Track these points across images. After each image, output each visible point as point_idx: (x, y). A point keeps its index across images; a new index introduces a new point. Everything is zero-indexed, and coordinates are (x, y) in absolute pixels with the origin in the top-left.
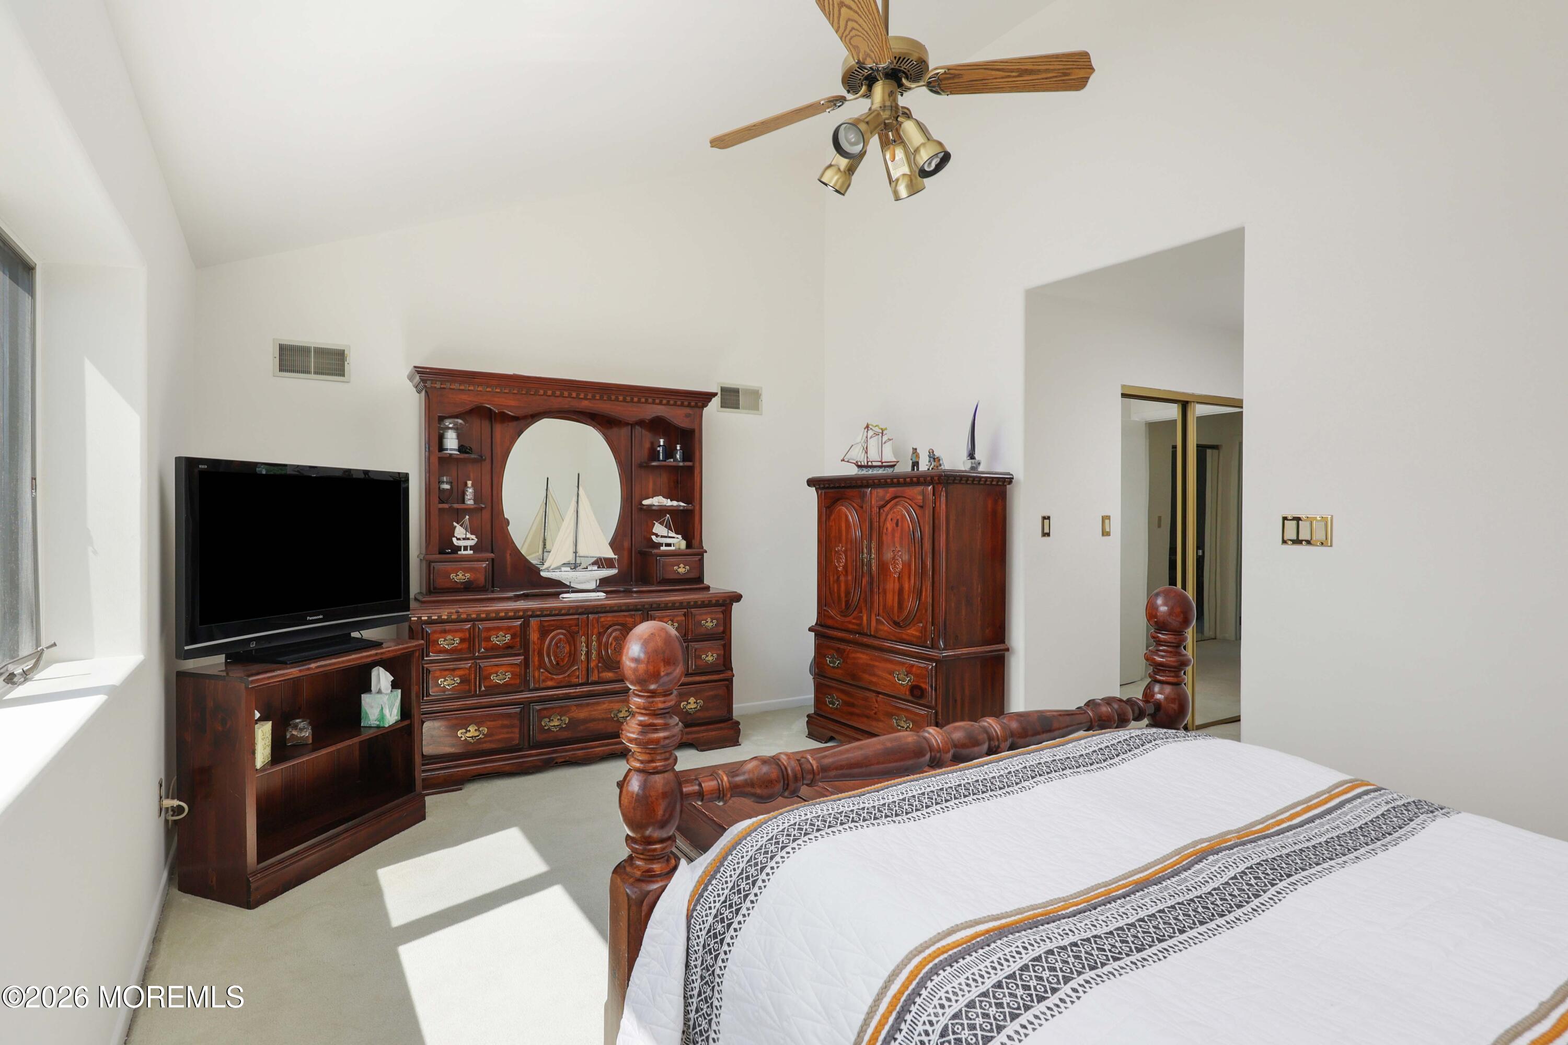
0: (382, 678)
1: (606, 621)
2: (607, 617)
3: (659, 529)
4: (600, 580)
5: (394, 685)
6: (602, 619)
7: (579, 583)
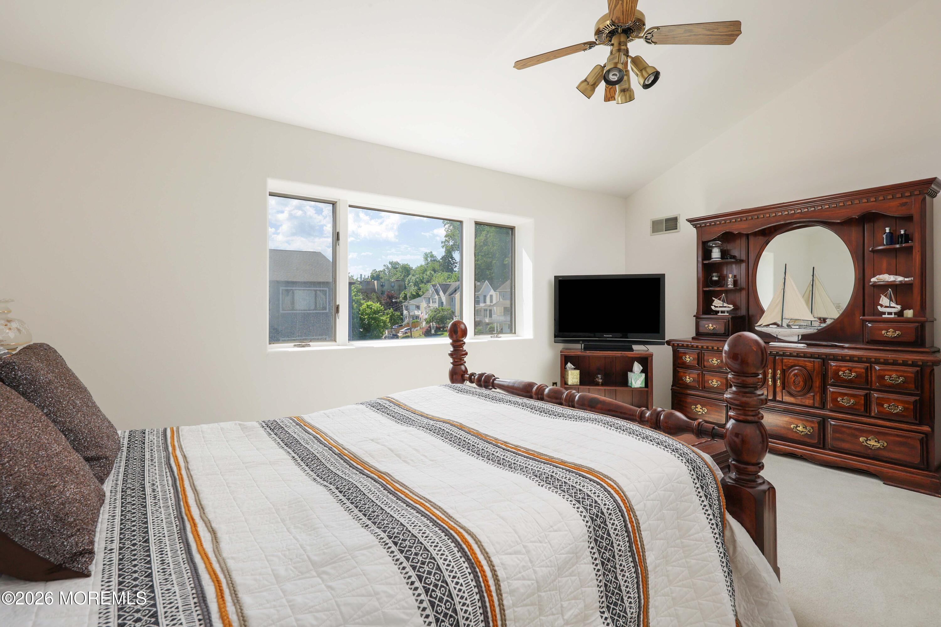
0: (637, 367)
1: (789, 362)
2: (790, 359)
3: (884, 300)
4: (802, 335)
5: (642, 372)
6: (785, 361)
7: (784, 336)
